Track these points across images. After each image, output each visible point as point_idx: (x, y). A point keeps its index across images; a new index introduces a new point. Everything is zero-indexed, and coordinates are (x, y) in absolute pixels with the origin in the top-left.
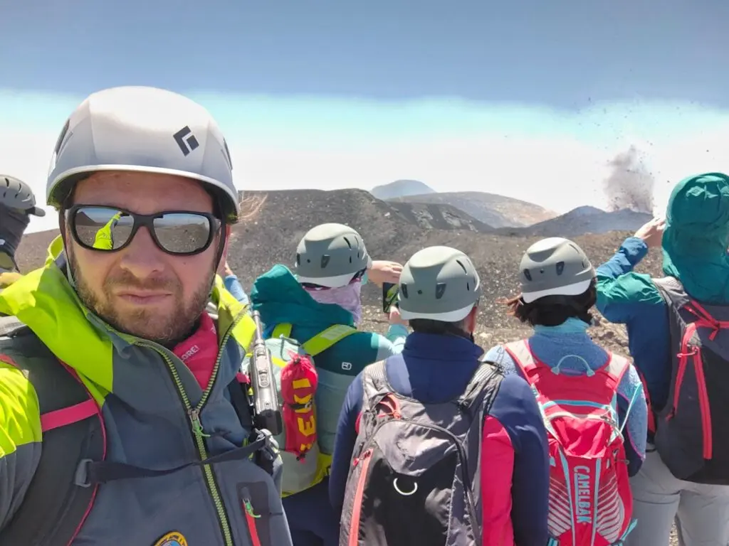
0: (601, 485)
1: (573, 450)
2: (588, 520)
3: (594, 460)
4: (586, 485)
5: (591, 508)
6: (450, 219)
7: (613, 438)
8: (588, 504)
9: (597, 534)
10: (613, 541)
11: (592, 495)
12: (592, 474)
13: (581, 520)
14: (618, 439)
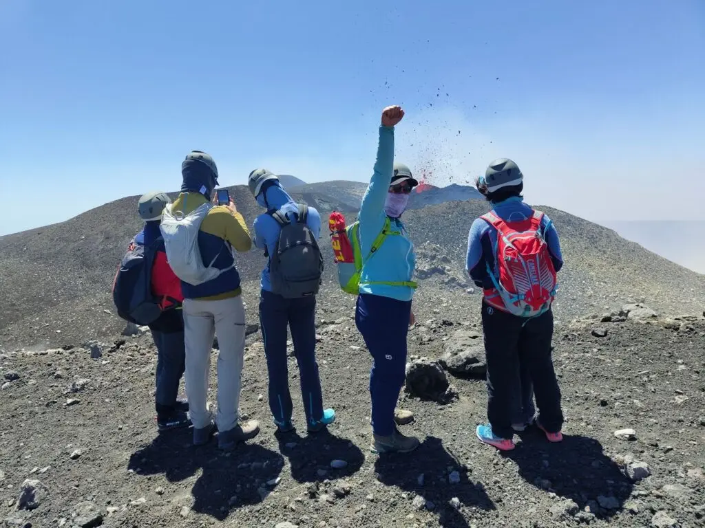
0: (540, 266)
1: (525, 252)
2: (537, 283)
3: (535, 255)
4: (533, 267)
5: (538, 278)
6: (322, 204)
7: (542, 244)
8: (536, 276)
9: (543, 289)
10: (550, 291)
11: (537, 272)
12: (535, 262)
13: (534, 284)
14: (544, 244)
